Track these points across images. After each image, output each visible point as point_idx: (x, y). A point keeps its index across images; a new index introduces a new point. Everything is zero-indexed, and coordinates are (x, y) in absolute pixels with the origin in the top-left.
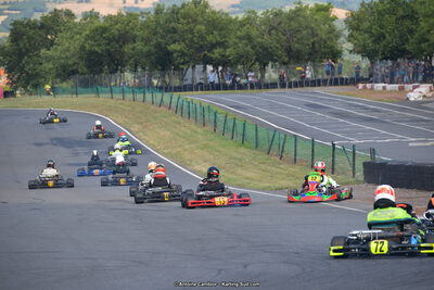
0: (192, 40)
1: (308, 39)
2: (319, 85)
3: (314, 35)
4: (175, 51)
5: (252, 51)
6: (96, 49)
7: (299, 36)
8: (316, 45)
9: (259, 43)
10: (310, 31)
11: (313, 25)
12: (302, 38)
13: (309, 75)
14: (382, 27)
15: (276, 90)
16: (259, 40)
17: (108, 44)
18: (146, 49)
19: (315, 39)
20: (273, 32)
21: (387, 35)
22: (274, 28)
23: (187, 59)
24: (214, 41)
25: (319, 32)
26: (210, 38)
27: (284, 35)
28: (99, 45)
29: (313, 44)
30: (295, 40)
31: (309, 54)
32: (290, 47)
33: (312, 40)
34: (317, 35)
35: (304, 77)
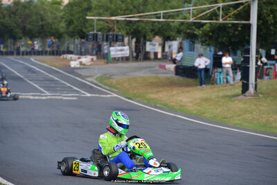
1: (37, 22)
2: (42, 54)
3: (42, 19)
7: (30, 20)
8: (45, 27)
9: (1, 23)
10: (39, 17)
11: (42, 13)
12: (33, 21)
13: (37, 47)
14: (72, 15)
16: (2, 20)
19: (44, 23)
20: (12, 15)
21: (75, 21)
22: (13, 13)
25: (46, 18)
27: (20, 18)
29: (42, 26)
30: (28, 22)
31: (39, 33)
32: (24, 27)
33: (41, 23)
34: (45, 20)
35: (33, 49)
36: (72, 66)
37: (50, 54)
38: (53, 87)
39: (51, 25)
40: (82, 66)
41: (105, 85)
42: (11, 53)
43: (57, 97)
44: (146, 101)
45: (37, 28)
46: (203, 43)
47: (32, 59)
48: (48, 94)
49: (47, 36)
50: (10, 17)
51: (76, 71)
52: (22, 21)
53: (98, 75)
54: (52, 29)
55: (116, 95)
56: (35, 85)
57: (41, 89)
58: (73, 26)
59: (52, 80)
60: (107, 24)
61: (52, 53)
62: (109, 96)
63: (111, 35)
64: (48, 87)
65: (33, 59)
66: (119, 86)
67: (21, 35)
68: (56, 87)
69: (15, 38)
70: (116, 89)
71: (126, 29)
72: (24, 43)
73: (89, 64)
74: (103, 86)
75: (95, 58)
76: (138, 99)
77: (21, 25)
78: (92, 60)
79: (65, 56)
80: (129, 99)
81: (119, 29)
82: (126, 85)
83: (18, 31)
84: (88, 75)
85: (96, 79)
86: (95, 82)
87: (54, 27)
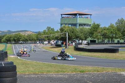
41: (43, 48)
42: (27, 44)
44: (49, 50)
46: (59, 40)
61: (34, 43)
65: (31, 44)
66: (45, 48)
69: (28, 41)
72: (29, 42)
83: (28, 40)
84: (40, 46)
86: (41, 48)
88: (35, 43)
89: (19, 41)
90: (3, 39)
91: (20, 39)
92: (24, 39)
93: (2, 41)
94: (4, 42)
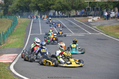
0: (45, 3)
4: (40, 6)
5: (61, 6)
6: (21, 5)
9: (63, 4)
12: (76, 3)
15: (67, 18)
16: (63, 3)
17: (25, 4)
18: (33, 5)
19: (80, 3)
23: (43, 8)
24: (51, 3)
26: (49, 2)
28: (22, 4)
29: (80, 4)
30: (74, 3)
31: (79, 8)
32: (72, 5)
33: (79, 3)
34: (81, 2)
35: (77, 14)
36: (89, 21)
37: (83, 17)
38: (77, 31)
39: (83, 4)
40: (93, 21)
41: (100, 29)
43: (76, 35)
44: (114, 36)
45: (78, 6)
47: (74, 19)
48: (73, 34)
49: (82, 9)
50: (66, 1)
51: (90, 23)
52: (71, 3)
53: (99, 25)
54: (84, 6)
55: (102, 33)
56: (70, 30)
57: (71, 32)
58: (91, 4)
59: (78, 28)
60: (105, 3)
62: (99, 34)
63: (95, 8)
64: (75, 31)
66: (105, 30)
67: (71, 9)
68: (78, 31)
69: (69, 10)
70: (104, 30)
71: (113, 5)
73: (97, 20)
74: (98, 29)
75: (99, 18)
76: (111, 35)
77: (71, 4)
78: (98, 18)
79: (88, 17)
80: (107, 35)
81: (110, 5)
82: (108, 29)
83: (70, 7)
84: (94, 25)
85: (97, 27)
86: (96, 28)
87: (85, 5)
88: (86, 16)
89: (49, 10)
90: (11, 4)
91: (51, 5)
92: (59, 5)
93: (10, 10)
94: (15, 12)
